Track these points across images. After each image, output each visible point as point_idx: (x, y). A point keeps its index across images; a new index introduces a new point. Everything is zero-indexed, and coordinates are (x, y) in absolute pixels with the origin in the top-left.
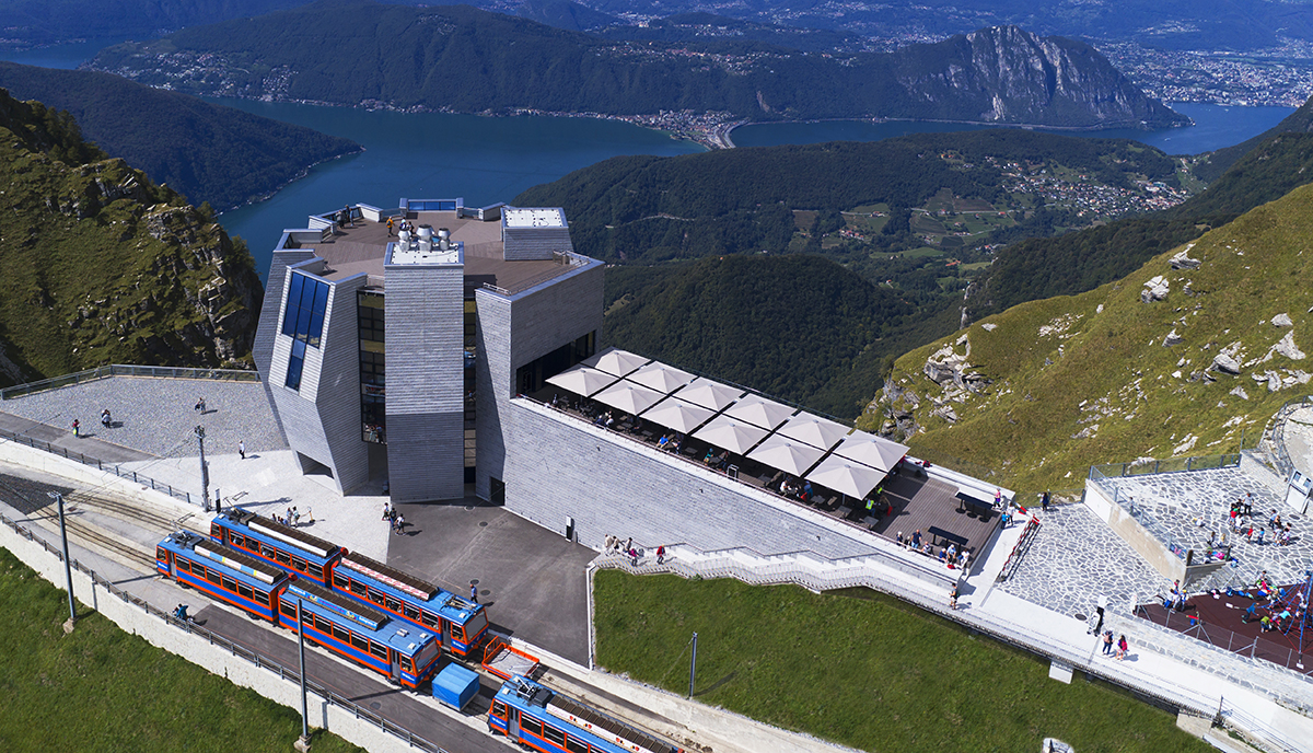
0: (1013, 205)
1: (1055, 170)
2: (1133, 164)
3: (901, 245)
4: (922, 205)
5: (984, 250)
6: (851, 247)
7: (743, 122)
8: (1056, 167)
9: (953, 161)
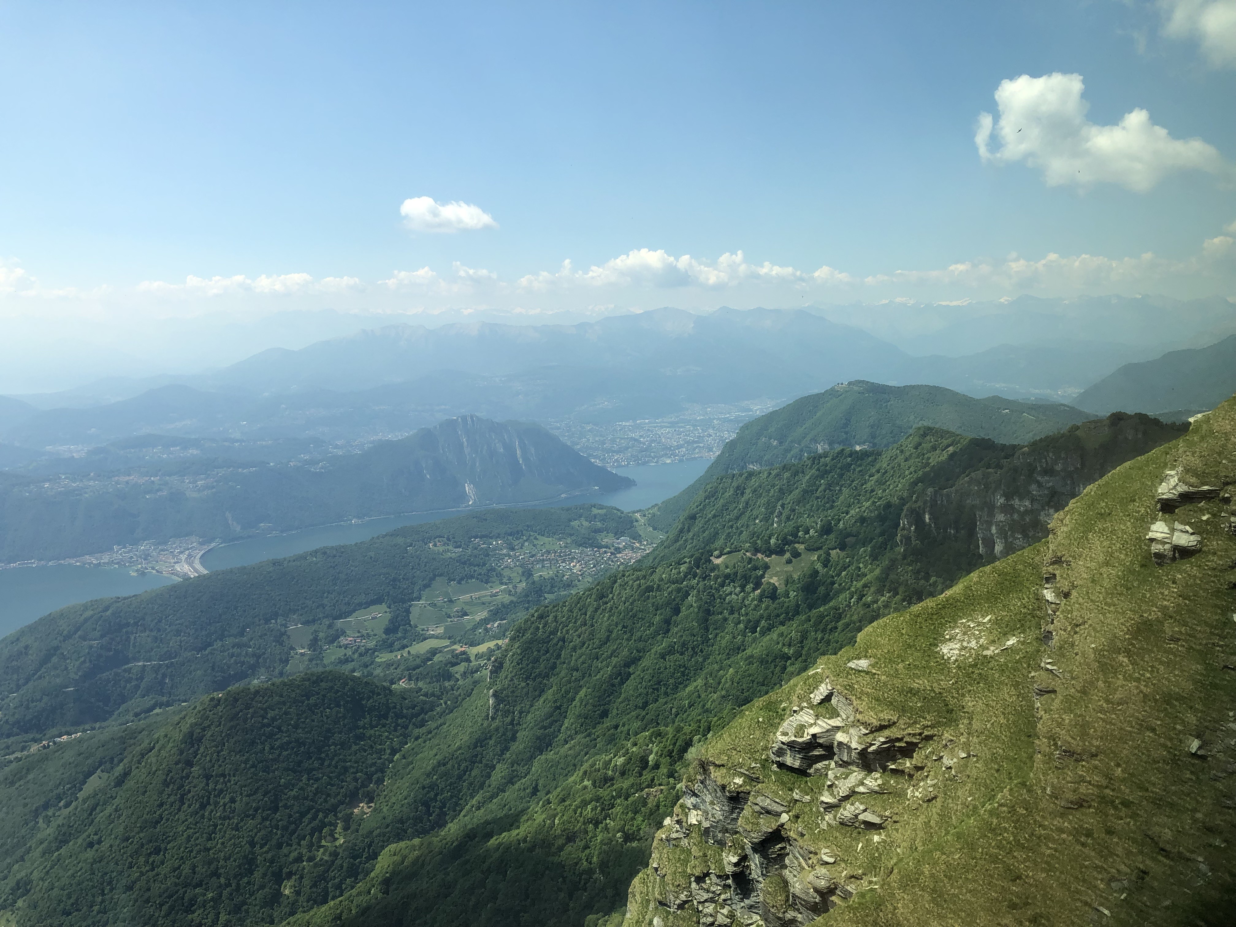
0: (504, 580)
1: (536, 542)
2: (599, 524)
3: (405, 642)
4: (419, 598)
5: (487, 630)
6: (356, 656)
7: (213, 545)
8: (536, 539)
9: (441, 549)
